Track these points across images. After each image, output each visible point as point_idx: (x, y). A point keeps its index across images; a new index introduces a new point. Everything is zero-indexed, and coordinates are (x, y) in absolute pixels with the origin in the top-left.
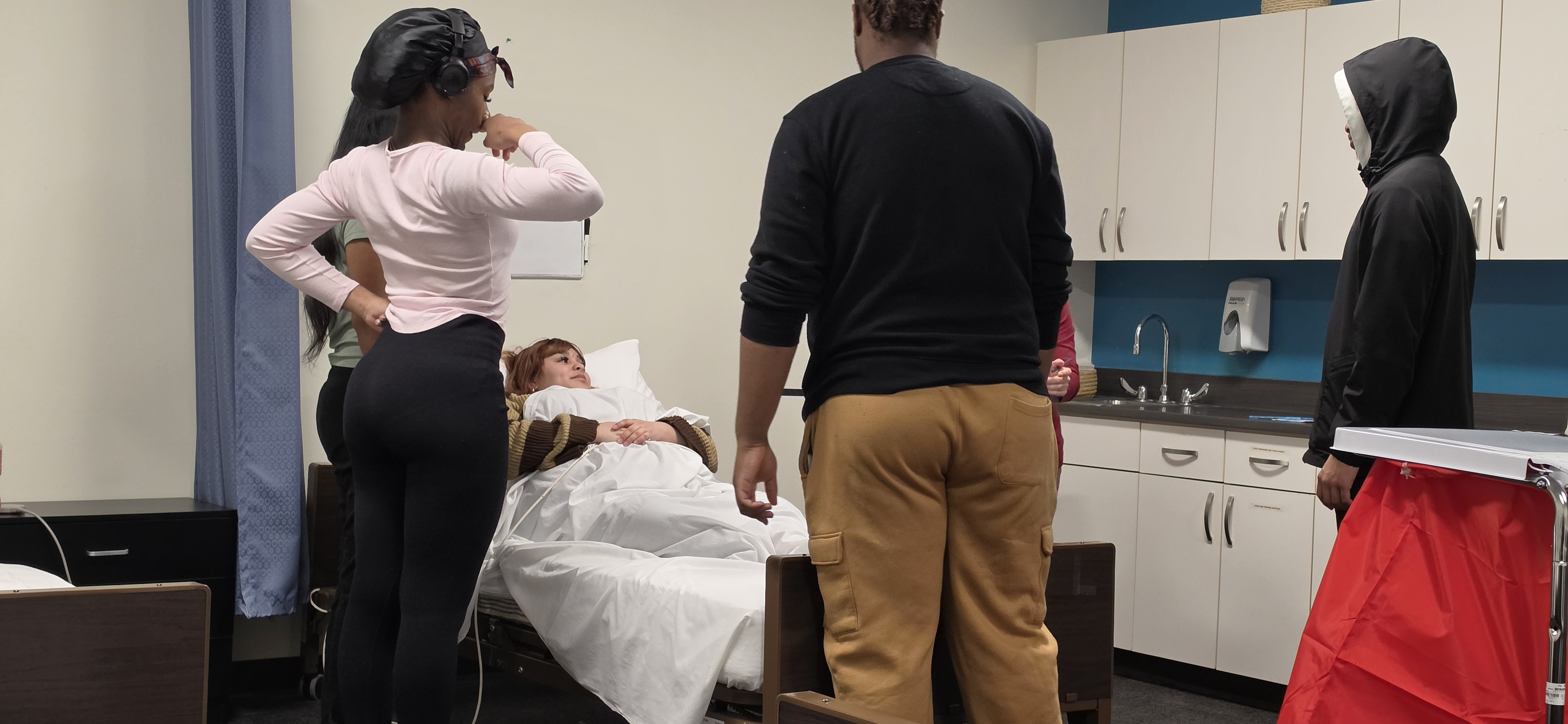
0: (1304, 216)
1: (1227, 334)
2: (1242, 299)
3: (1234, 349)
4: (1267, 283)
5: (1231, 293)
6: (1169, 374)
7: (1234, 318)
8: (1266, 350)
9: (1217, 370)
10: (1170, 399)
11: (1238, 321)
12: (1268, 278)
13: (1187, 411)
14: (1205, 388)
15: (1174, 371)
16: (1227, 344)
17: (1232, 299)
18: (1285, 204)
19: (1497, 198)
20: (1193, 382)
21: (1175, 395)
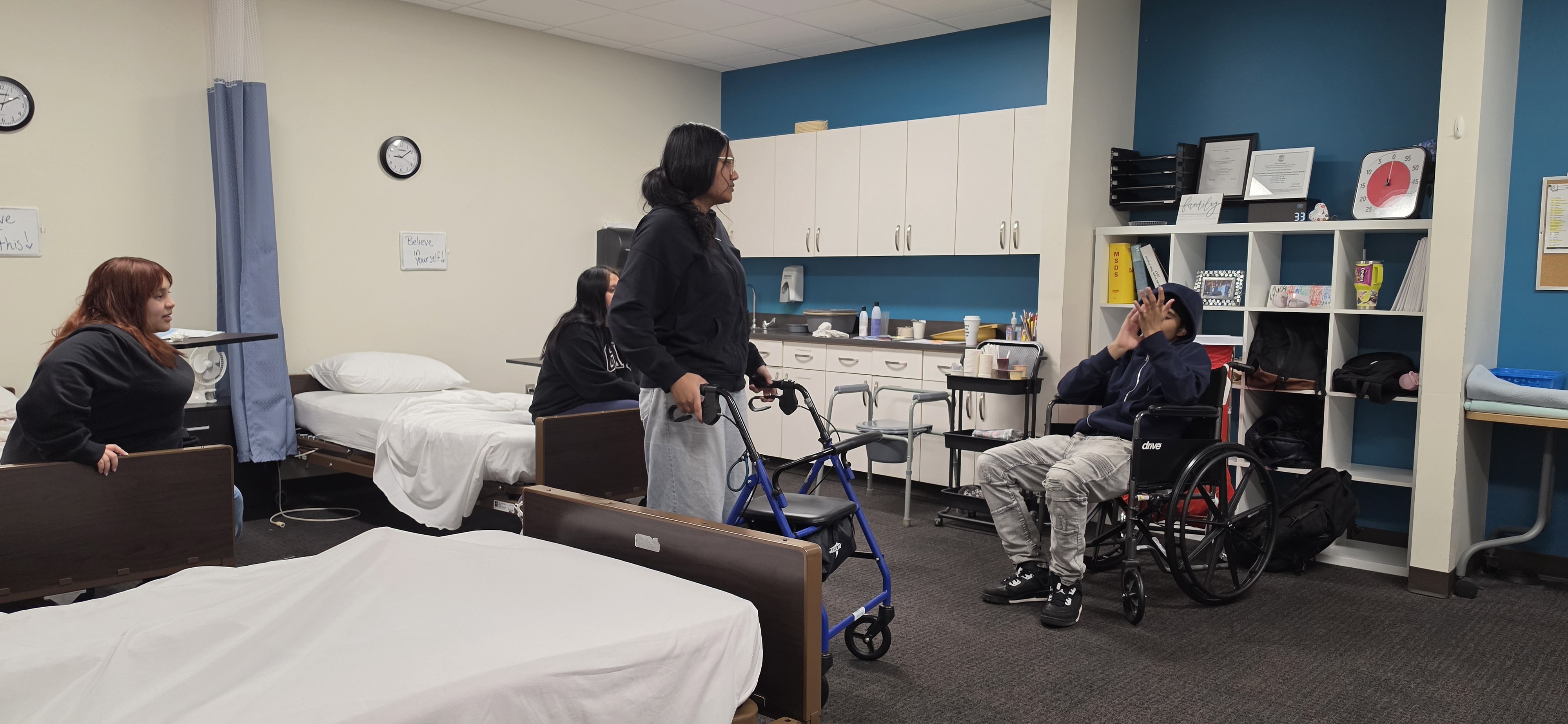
0: (818, 235)
1: (783, 293)
2: (790, 276)
3: (786, 301)
4: (802, 267)
5: (785, 272)
6: (756, 313)
7: (786, 285)
8: (802, 301)
9: (779, 311)
10: (757, 326)
11: (788, 287)
12: (801, 265)
13: (765, 332)
14: (774, 320)
15: (758, 312)
16: (783, 299)
17: (785, 276)
18: (809, 229)
19: (907, 225)
20: (768, 317)
21: (759, 324)
